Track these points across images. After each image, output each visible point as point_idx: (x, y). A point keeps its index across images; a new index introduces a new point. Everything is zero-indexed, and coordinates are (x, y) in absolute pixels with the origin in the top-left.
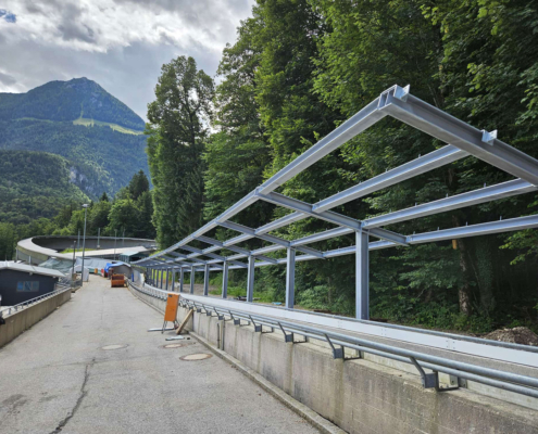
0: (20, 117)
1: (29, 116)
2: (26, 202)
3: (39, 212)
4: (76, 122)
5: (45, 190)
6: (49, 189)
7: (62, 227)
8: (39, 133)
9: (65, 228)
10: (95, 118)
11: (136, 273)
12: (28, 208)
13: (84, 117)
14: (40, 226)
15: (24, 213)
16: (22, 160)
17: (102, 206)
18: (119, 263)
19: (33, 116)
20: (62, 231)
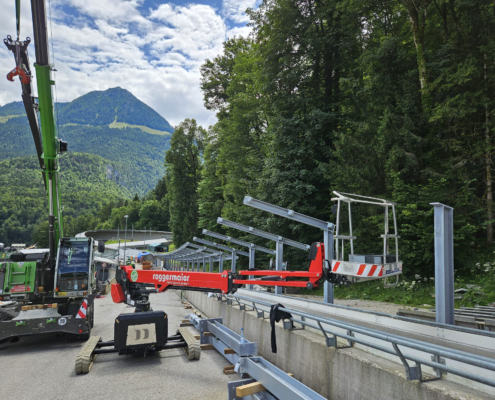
0: (65, 123)
1: (73, 122)
2: (71, 196)
3: (82, 205)
4: (111, 126)
5: (86, 186)
6: (89, 185)
7: (103, 221)
8: (82, 136)
9: (106, 223)
10: (127, 122)
11: (158, 260)
12: (73, 201)
13: (118, 121)
14: (86, 219)
15: (70, 206)
16: (68, 160)
17: (135, 205)
18: (148, 252)
19: (76, 122)
20: (104, 224)
